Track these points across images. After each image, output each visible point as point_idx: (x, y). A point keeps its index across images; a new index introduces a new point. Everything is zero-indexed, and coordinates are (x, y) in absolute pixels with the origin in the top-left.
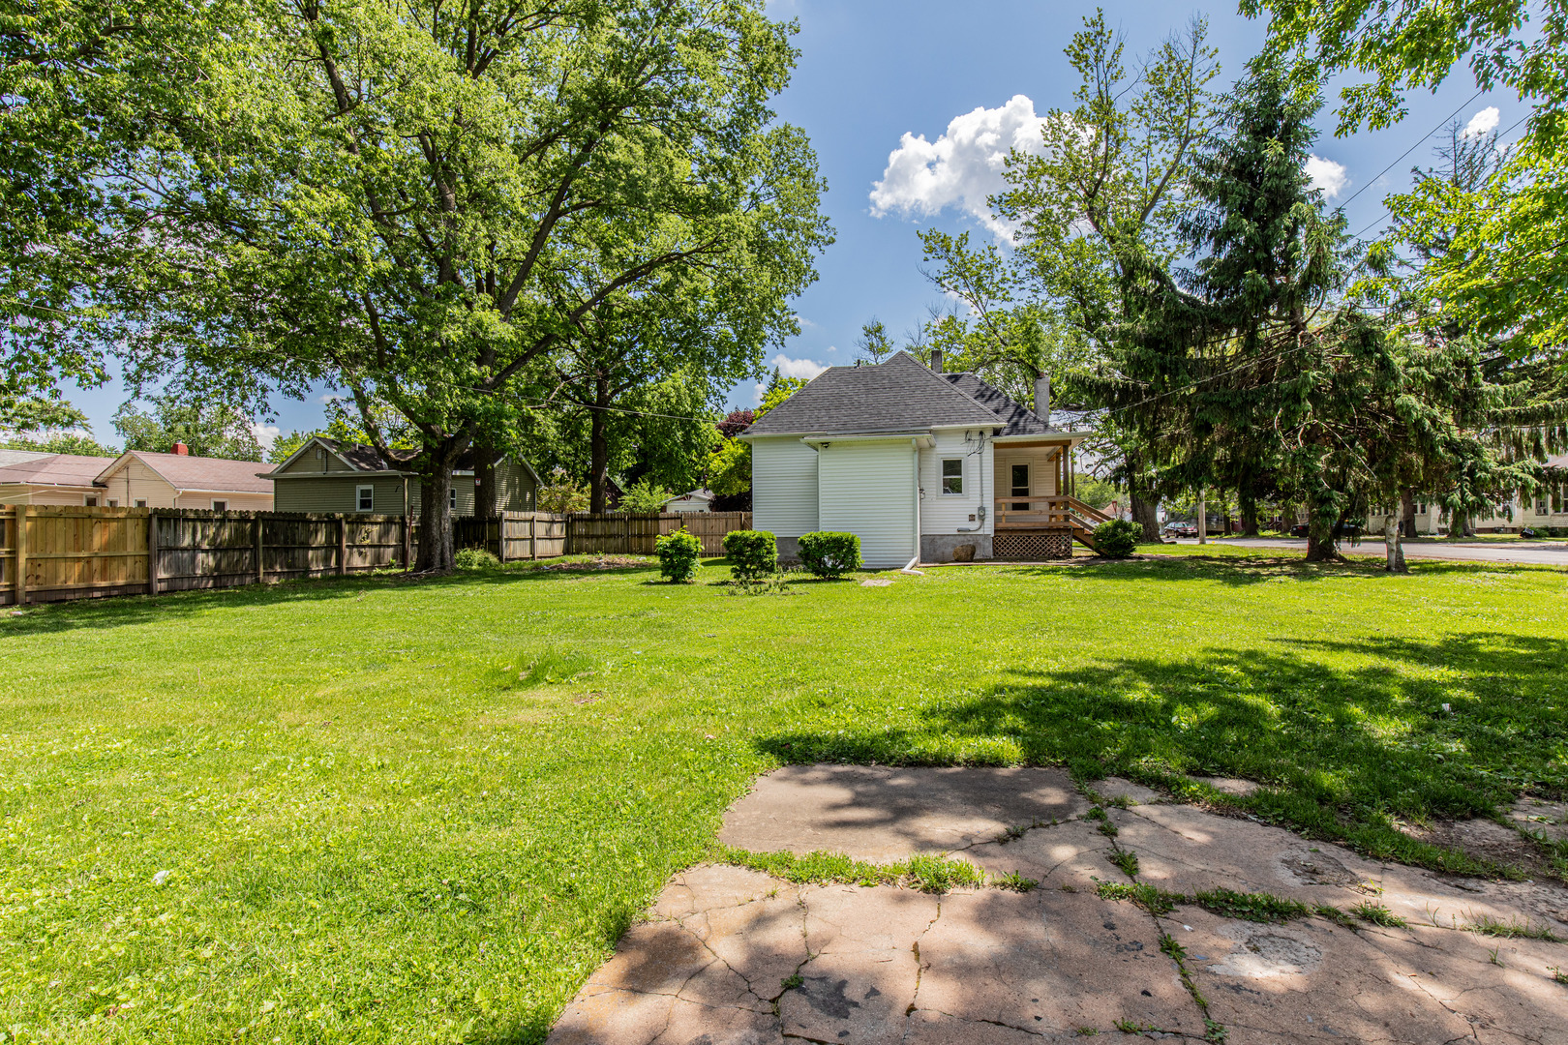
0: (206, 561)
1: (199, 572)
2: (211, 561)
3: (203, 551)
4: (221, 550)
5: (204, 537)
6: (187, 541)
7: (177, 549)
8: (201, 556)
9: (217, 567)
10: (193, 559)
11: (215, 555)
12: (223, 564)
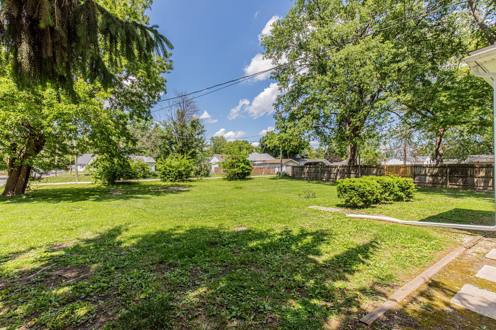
0: (429, 179)
1: (427, 182)
2: (431, 179)
3: (428, 176)
4: (434, 176)
5: (429, 172)
6: (423, 173)
7: (420, 175)
8: (428, 177)
9: (433, 181)
10: (425, 178)
11: (432, 177)
12: (435, 181)
